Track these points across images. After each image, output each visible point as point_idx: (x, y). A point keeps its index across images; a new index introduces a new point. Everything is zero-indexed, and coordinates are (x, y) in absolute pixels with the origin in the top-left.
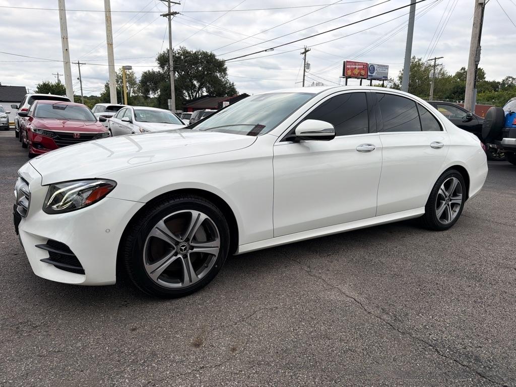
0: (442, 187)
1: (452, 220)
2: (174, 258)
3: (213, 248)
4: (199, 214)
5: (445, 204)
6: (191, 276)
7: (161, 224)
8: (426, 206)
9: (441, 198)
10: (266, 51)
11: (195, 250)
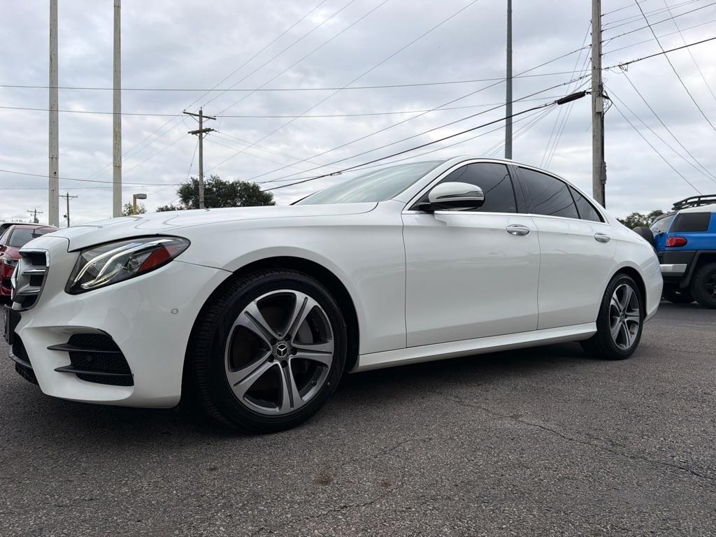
0: (615, 295)
1: (631, 344)
2: (269, 365)
3: (324, 353)
4: (306, 298)
5: (620, 321)
6: (294, 397)
7: (252, 307)
8: (597, 322)
9: (614, 312)
10: (331, 175)
11: (299, 354)
